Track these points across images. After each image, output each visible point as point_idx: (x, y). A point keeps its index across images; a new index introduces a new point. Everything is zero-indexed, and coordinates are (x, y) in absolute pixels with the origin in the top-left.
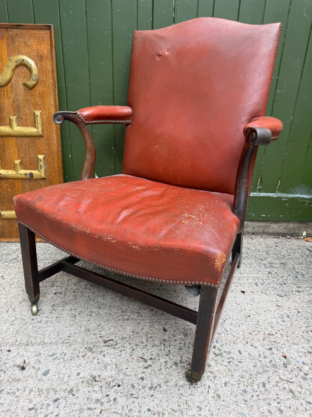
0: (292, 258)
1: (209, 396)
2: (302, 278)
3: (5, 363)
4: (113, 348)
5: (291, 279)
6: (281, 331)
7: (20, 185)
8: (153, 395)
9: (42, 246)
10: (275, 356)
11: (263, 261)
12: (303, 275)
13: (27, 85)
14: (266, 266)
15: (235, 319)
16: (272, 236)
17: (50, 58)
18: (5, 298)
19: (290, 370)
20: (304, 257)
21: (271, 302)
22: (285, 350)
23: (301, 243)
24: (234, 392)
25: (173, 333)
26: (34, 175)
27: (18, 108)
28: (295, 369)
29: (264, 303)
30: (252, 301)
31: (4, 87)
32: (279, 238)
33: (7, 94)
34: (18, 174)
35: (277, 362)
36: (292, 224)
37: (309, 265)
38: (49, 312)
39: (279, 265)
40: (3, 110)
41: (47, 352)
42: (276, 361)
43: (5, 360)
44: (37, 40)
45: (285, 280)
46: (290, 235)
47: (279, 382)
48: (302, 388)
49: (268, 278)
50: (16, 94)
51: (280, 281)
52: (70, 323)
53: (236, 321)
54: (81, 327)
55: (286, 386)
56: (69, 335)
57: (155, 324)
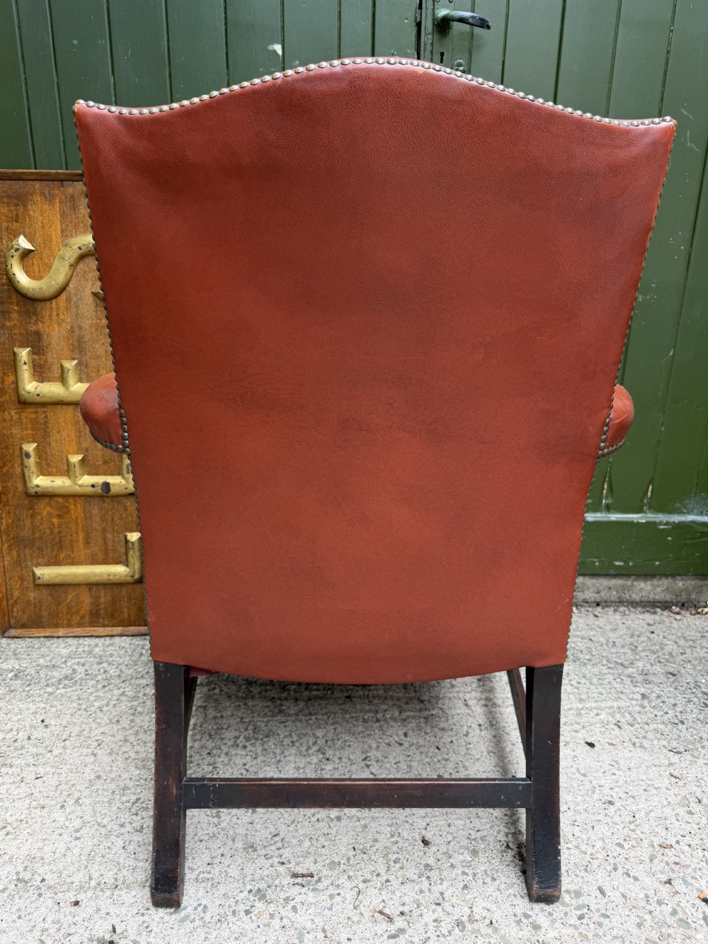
0: (690, 659)
3: (70, 935)
4: (313, 890)
5: (695, 711)
6: (687, 838)
7: (80, 509)
9: (127, 646)
10: (681, 900)
11: (627, 668)
14: (635, 679)
15: (582, 811)
16: (640, 609)
18: (53, 773)
21: (658, 767)
22: (703, 882)
23: (705, 624)
25: (445, 850)
26: (111, 487)
27: (79, 344)
29: (640, 770)
30: (613, 766)
31: (52, 301)
32: (655, 613)
34: (77, 485)
35: (690, 914)
36: (682, 580)
39: (663, 679)
40: (47, 348)
42: (687, 910)
43: (69, 926)
45: (681, 712)
46: (680, 605)
49: (642, 710)
50: (77, 315)
51: (669, 716)
52: (207, 830)
53: (585, 815)
54: (234, 840)
56: (210, 861)
57: (402, 827)
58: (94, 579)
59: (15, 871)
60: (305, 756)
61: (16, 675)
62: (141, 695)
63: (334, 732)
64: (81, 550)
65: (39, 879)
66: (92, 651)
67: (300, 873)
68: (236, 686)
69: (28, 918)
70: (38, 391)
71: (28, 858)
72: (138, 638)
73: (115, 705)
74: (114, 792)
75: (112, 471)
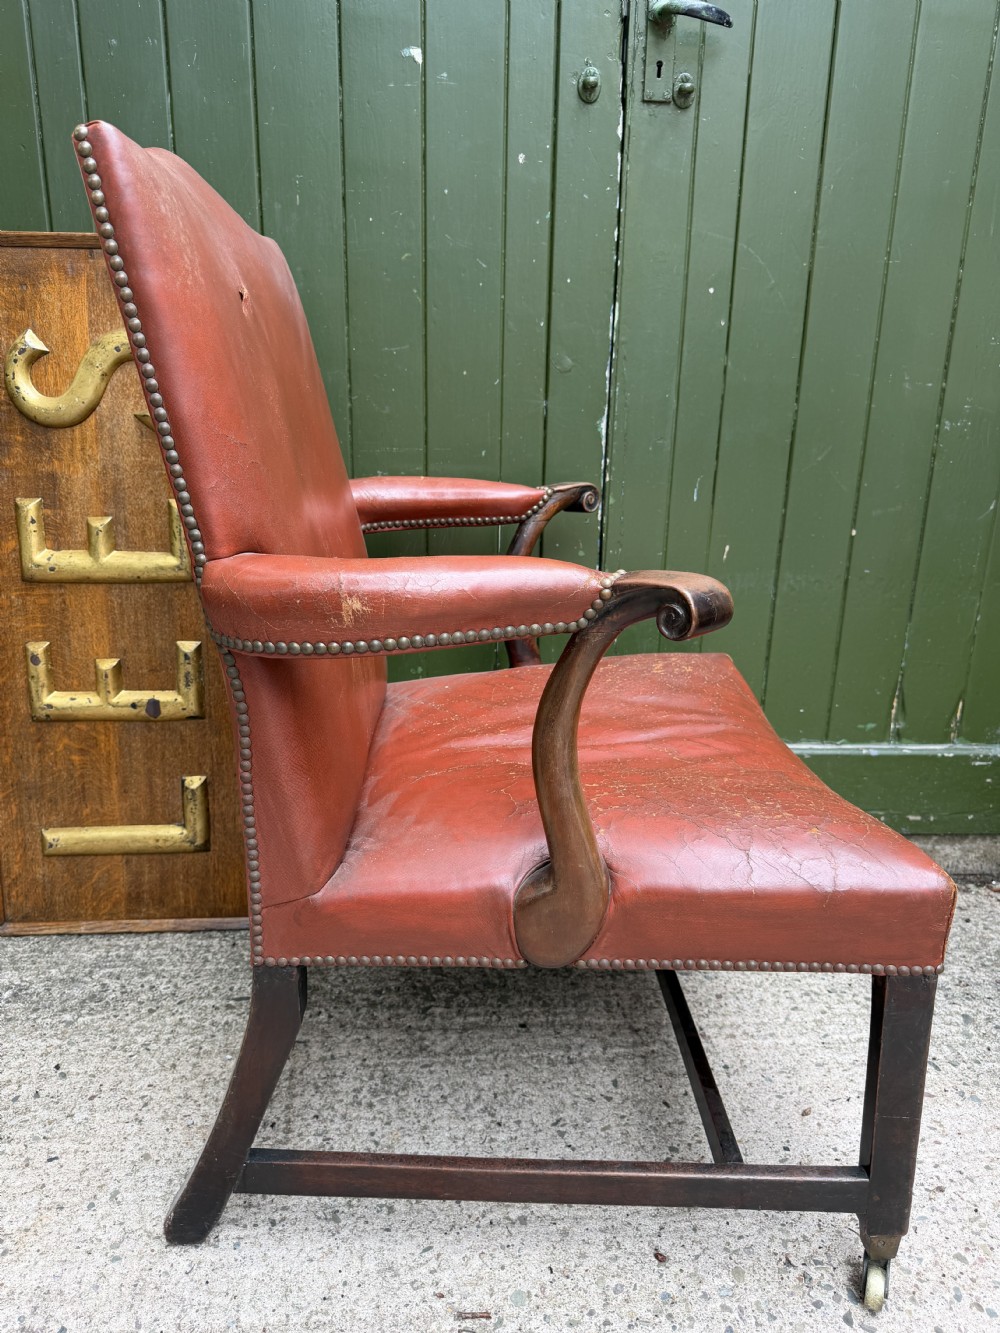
7: (113, 741)
9: (184, 947)
13: (150, 422)
14: (950, 993)
18: (76, 1152)
25: (692, 1270)
26: (161, 707)
27: (115, 493)
29: (976, 1136)
30: (935, 1129)
31: (74, 428)
32: (967, 891)
33: (83, 449)
34: (109, 704)
38: (241, 1202)
39: (992, 991)
40: (67, 498)
49: (967, 1041)
50: (112, 449)
52: (320, 1241)
54: (361, 1258)
56: (326, 1294)
57: (622, 1233)
58: (135, 846)
59: (17, 1316)
60: (463, 1119)
61: (15, 995)
62: (207, 1024)
63: (506, 1082)
64: (115, 803)
65: (57, 1328)
66: (132, 955)
67: (468, 1311)
68: (351, 1009)
70: (53, 562)
71: (38, 1291)
72: (200, 935)
73: (168, 1041)
74: (171, 1181)
75: (162, 683)
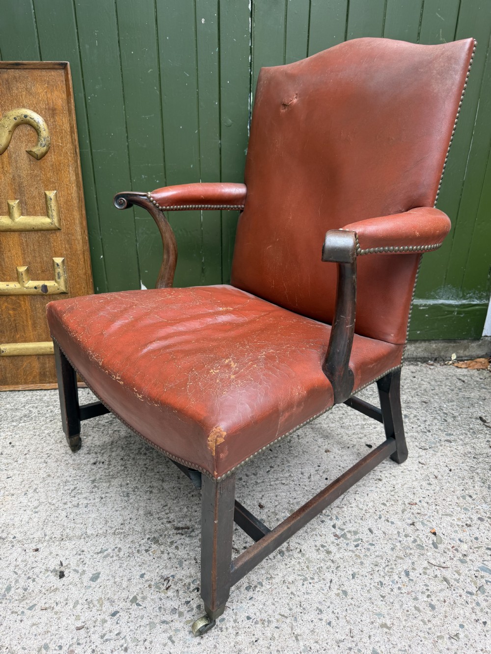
0: (438, 393)
1: (332, 594)
2: (453, 421)
3: (33, 568)
5: (438, 424)
6: (426, 499)
7: (28, 304)
8: (252, 598)
10: (420, 534)
12: (454, 417)
13: (34, 154)
15: (361, 485)
16: (407, 363)
17: (66, 112)
18: (19, 474)
19: (442, 551)
20: (455, 392)
21: (411, 459)
22: (434, 524)
23: (449, 371)
24: (366, 586)
25: (273, 511)
26: (48, 288)
27: (20, 188)
28: (449, 549)
32: (417, 365)
33: (3, 167)
34: (24, 287)
35: (424, 541)
36: (435, 343)
37: (463, 402)
38: (89, 491)
39: (419, 405)
41: (93, 548)
42: (423, 539)
43: (33, 563)
44: (46, 85)
45: (429, 425)
46: (434, 359)
47: (428, 569)
48: (459, 574)
50: (17, 167)
51: (421, 428)
52: (121, 504)
53: (363, 488)
54: (138, 510)
55: (438, 573)
56: (123, 523)
57: (246, 498)
58: (40, 352)
64: (30, 333)
65: (12, 537)
66: (42, 399)
67: (181, 527)
69: (5, 559)
74: (59, 484)
75: (48, 277)
